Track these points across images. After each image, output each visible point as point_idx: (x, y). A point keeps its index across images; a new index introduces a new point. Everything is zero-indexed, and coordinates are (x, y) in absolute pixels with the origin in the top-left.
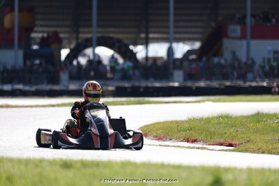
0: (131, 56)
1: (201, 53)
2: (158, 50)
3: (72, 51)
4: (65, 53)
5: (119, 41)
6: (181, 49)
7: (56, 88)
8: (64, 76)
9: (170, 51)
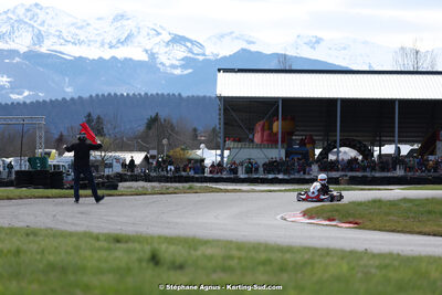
0: (368, 154)
1: (421, 152)
2: (388, 149)
3: (324, 149)
4: (318, 152)
5: (360, 142)
6: (405, 149)
7: (307, 177)
8: (315, 168)
9: (398, 150)
